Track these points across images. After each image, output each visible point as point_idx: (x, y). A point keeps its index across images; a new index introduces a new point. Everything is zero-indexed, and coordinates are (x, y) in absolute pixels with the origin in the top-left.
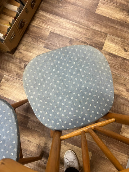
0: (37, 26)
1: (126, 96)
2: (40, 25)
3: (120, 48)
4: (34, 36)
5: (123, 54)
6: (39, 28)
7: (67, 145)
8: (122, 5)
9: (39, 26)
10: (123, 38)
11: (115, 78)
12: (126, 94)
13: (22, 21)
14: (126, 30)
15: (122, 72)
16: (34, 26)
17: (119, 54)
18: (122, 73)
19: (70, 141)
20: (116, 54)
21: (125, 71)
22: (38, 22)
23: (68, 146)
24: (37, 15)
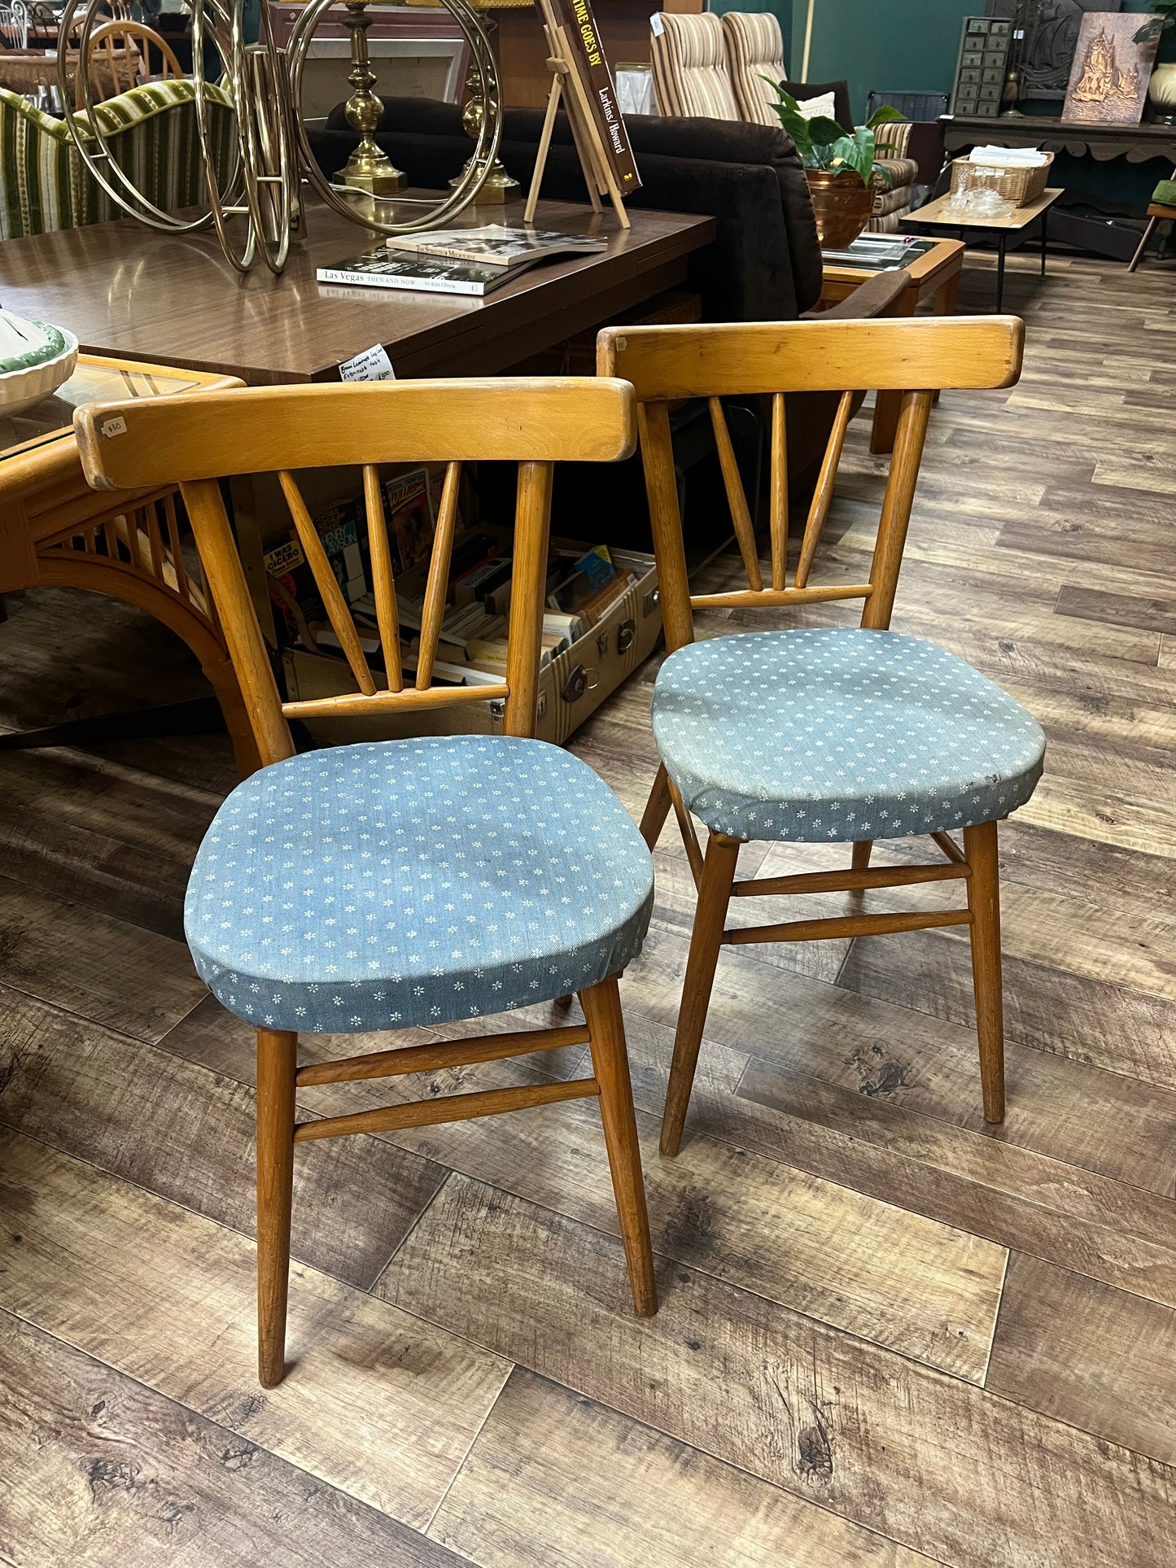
0: (628, 724)
1: (1161, 990)
2: (642, 721)
3: (1074, 809)
4: (614, 753)
5: (1100, 832)
6: (640, 730)
7: (825, 1192)
8: (1041, 678)
9: (639, 724)
10: (1080, 778)
11: (1074, 916)
12: (1161, 983)
13: (579, 671)
14: (1086, 753)
15: (1108, 892)
16: (615, 725)
17: (1075, 829)
18: (1112, 899)
19: (846, 1171)
20: (1058, 828)
21: (1126, 893)
22: (635, 713)
23: (837, 1199)
24: (628, 694)
